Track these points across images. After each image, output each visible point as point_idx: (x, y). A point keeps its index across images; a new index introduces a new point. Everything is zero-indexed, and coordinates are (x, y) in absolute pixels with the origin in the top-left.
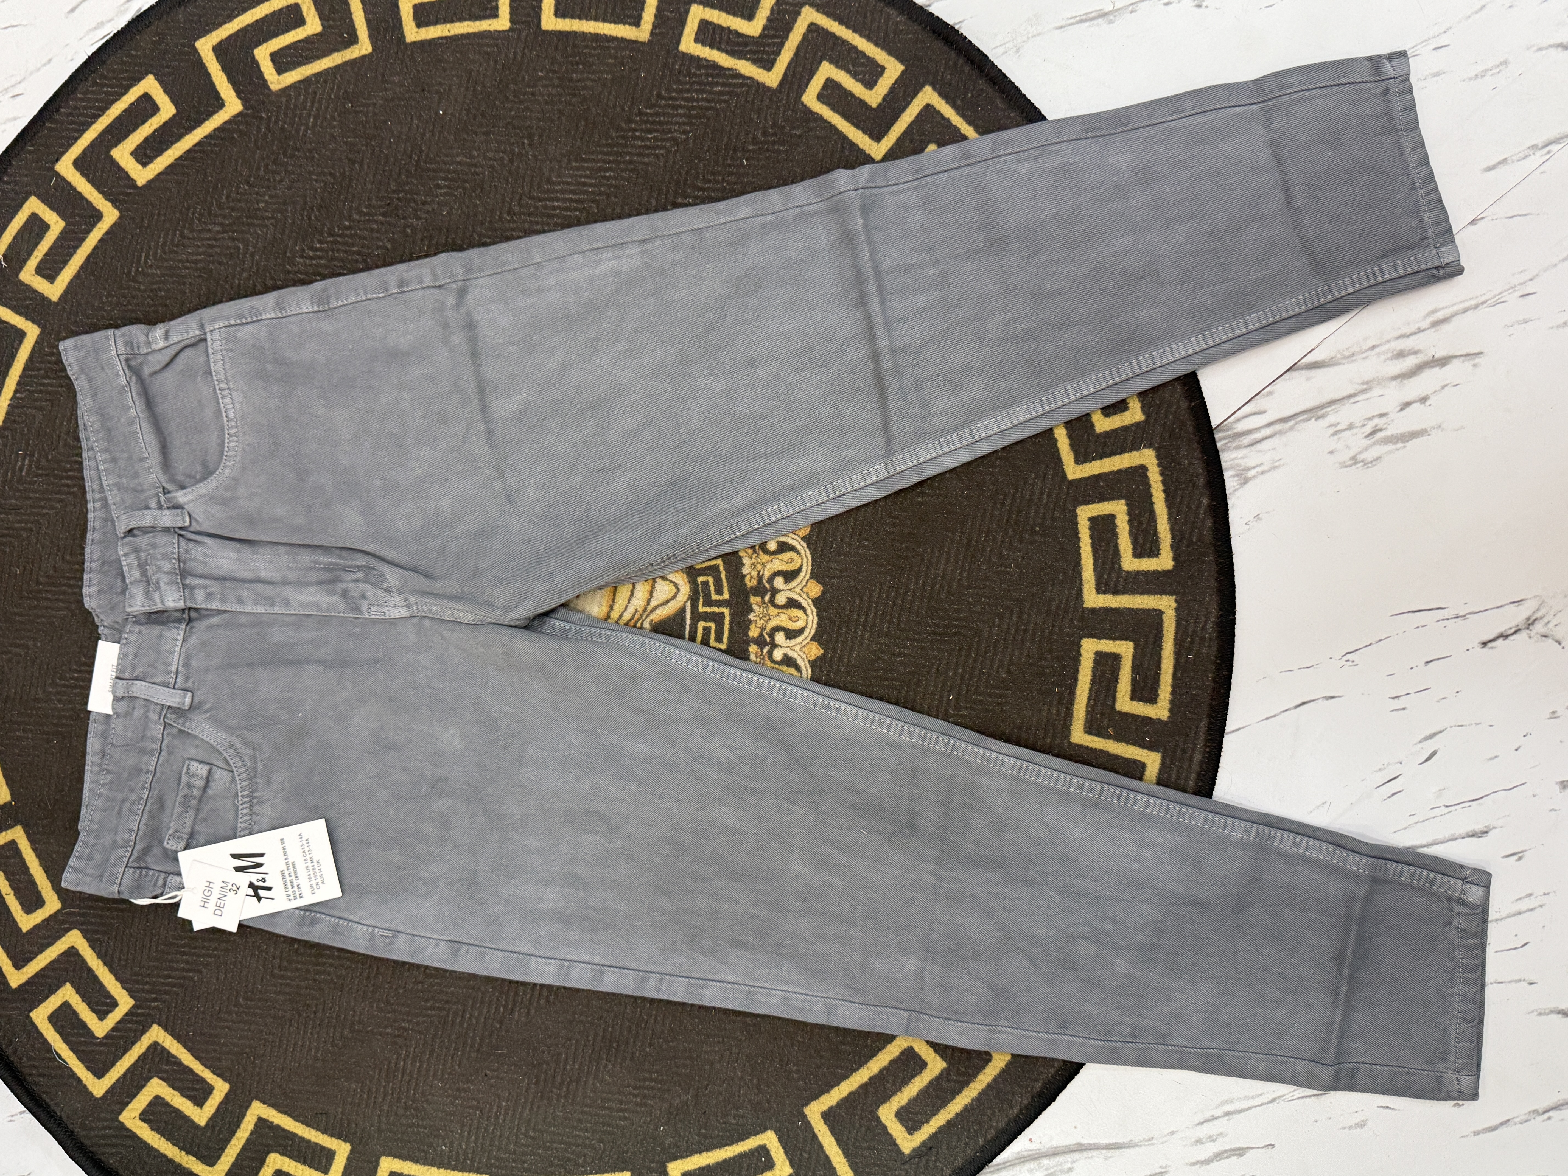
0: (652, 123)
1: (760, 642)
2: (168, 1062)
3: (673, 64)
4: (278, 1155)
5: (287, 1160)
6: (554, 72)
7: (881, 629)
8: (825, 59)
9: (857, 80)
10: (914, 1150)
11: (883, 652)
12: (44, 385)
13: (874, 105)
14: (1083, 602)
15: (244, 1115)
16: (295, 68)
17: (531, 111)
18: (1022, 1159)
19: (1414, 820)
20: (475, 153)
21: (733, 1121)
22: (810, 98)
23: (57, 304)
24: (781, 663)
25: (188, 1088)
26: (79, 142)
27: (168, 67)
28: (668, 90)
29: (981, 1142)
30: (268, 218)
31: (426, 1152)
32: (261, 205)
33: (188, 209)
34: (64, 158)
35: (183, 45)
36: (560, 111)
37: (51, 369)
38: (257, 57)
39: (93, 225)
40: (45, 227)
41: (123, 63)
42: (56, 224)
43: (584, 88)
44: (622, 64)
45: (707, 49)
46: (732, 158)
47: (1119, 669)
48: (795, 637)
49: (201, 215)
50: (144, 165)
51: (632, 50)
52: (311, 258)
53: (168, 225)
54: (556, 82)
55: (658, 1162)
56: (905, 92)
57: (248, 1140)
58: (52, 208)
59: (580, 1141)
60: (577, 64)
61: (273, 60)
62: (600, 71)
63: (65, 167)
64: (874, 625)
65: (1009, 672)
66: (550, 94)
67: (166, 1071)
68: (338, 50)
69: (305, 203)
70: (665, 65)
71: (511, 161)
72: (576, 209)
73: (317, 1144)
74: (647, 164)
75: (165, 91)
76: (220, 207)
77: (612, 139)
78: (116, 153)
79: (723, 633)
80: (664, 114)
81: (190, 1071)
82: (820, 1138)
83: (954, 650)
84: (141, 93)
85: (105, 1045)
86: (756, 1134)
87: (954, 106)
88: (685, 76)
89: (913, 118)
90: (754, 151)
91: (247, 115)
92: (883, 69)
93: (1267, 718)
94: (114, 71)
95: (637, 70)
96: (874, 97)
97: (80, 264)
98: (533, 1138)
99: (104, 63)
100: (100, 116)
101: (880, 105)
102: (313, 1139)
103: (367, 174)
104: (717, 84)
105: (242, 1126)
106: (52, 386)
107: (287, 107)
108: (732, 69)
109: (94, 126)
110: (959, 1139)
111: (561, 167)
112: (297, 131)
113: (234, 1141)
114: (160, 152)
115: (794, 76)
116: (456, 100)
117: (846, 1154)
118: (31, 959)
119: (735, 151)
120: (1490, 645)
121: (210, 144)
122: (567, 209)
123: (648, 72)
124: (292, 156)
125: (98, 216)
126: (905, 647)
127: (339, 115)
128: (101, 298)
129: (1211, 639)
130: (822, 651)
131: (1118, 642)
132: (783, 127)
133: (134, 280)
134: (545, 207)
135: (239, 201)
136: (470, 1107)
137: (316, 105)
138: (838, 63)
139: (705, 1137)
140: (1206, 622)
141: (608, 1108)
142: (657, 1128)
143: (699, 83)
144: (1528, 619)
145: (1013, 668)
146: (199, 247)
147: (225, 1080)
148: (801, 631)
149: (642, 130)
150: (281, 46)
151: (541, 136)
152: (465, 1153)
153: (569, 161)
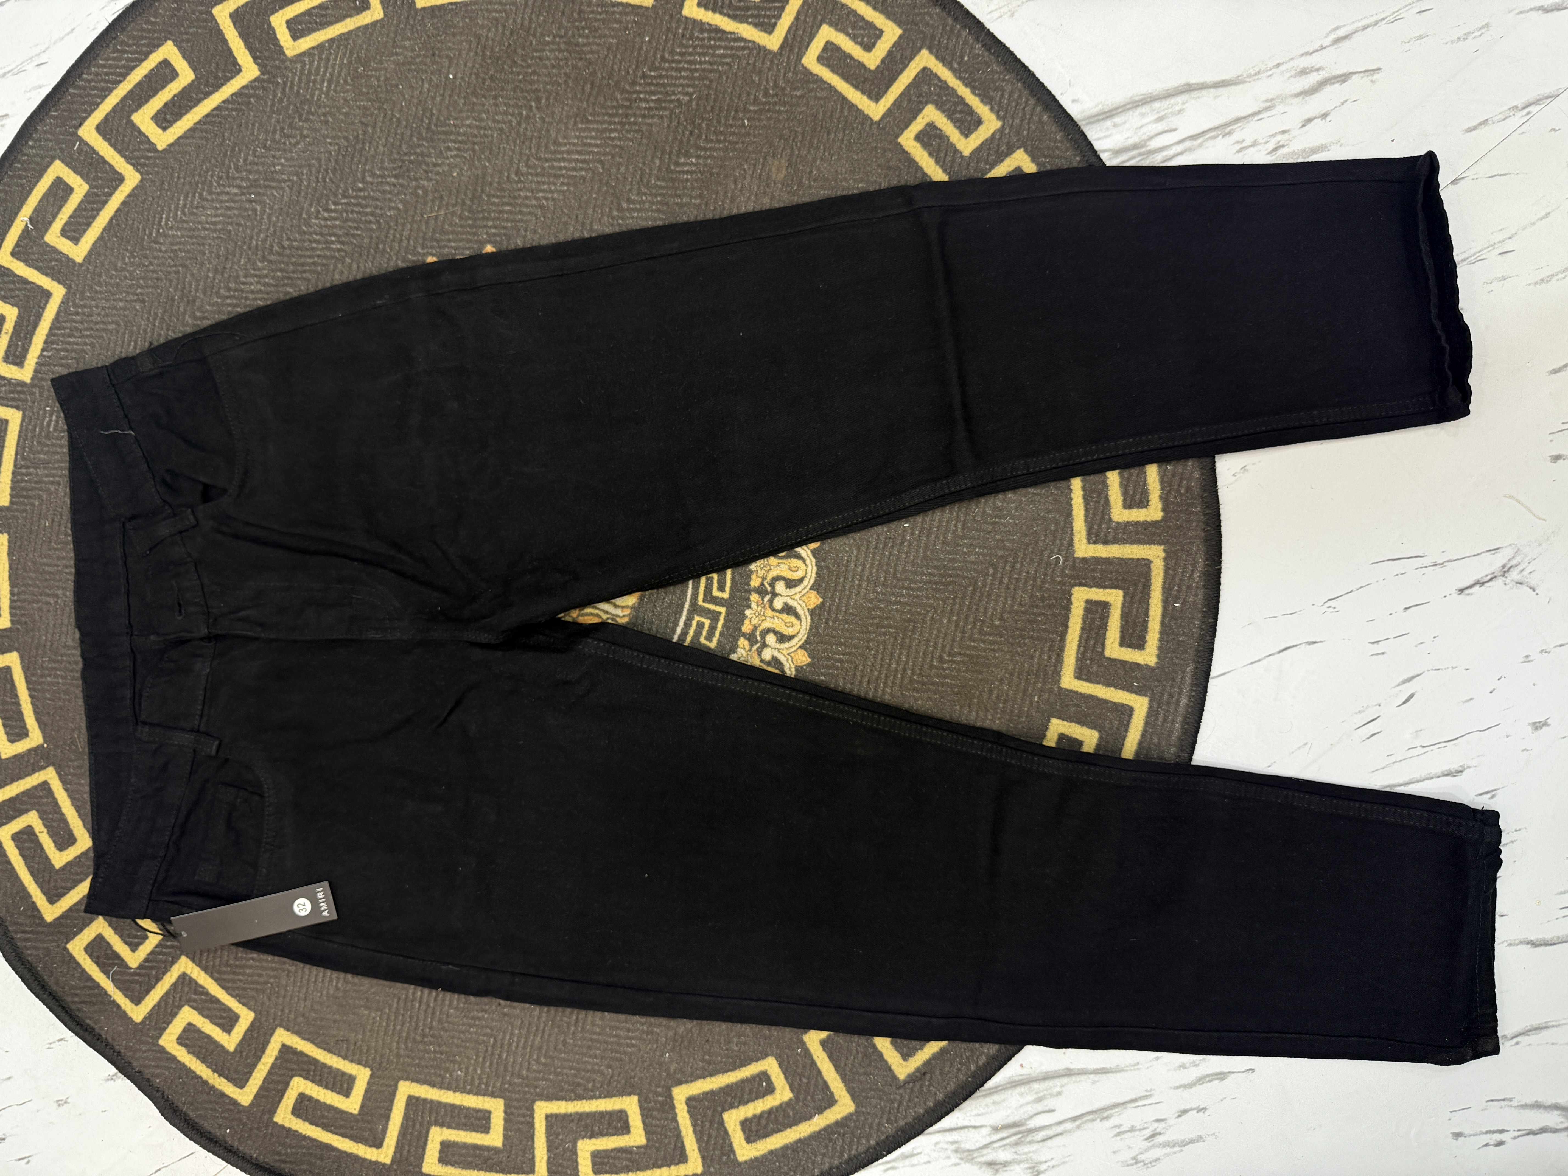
0: (657, 85)
1: (761, 591)
2: (196, 992)
3: (677, 28)
4: (301, 1079)
5: (309, 1084)
6: (561, 37)
7: (878, 578)
8: (825, 22)
9: (856, 43)
10: (909, 1076)
11: (879, 601)
12: (69, 343)
13: (873, 67)
14: (1074, 552)
15: (268, 1042)
16: (309, 34)
17: (539, 75)
18: (1014, 1084)
19: (1392, 759)
20: (484, 116)
21: (736, 1048)
22: (810, 60)
23: (81, 265)
24: (781, 611)
25: (216, 1016)
26: (102, 107)
27: (187, 33)
28: (672, 52)
29: (973, 1068)
30: (285, 181)
31: (443, 1077)
32: (278, 168)
33: (207, 172)
34: (87, 123)
35: (201, 13)
36: (566, 74)
37: (75, 327)
38: (273, 24)
39: (116, 188)
40: (69, 190)
41: (143, 30)
42: (80, 188)
43: (591, 52)
44: (627, 28)
45: (710, 13)
46: (734, 118)
47: (1108, 616)
48: (795, 586)
49: (220, 178)
50: (164, 129)
51: (637, 14)
52: (325, 219)
53: (187, 187)
54: (562, 46)
55: (663, 1087)
56: (902, 55)
57: (273, 1064)
58: (76, 171)
59: (589, 1067)
60: (583, 28)
61: (289, 28)
62: (605, 36)
63: (88, 132)
64: (871, 574)
65: (1001, 619)
66: (556, 58)
67: (195, 1001)
68: (351, 16)
69: (320, 166)
70: (668, 29)
71: (519, 124)
72: (582, 169)
73: (338, 1070)
74: (650, 125)
75: (184, 57)
76: (237, 169)
77: (617, 101)
78: (137, 118)
79: (725, 583)
80: (667, 77)
81: (217, 1001)
82: (819, 1064)
83: (948, 598)
84: (160, 59)
85: (139, 975)
86: (757, 1060)
87: (951, 68)
88: (688, 40)
89: (910, 80)
90: (755, 112)
91: (263, 81)
92: (881, 32)
93: (1252, 663)
94: (134, 38)
95: (641, 35)
96: (872, 60)
97: (103, 226)
98: (545, 1065)
99: (123, 29)
100: (121, 82)
101: (878, 67)
102: (335, 1065)
103: (379, 138)
104: (719, 47)
105: (268, 1052)
106: (77, 344)
107: (302, 73)
108: (733, 33)
109: (115, 92)
110: (952, 1065)
111: (567, 128)
112: (312, 96)
113: (260, 1066)
114: (179, 116)
115: (794, 38)
116: (465, 65)
117: (844, 1079)
118: (64, 895)
119: (736, 111)
120: (1466, 592)
121: (227, 109)
122: (574, 169)
123: (652, 37)
124: (307, 120)
125: (120, 179)
126: (903, 596)
127: (352, 80)
128: (124, 259)
129: (1197, 588)
130: (821, 600)
131: (1108, 590)
132: (784, 89)
133: (156, 242)
134: (552, 167)
135: (257, 164)
136: (484, 1035)
137: (330, 70)
138: (838, 26)
139: (709, 1063)
140: (1193, 571)
141: (616, 1036)
142: (662, 1055)
143: (702, 47)
144: (1504, 567)
145: (1006, 616)
146: (217, 208)
147: (250, 1009)
148: (801, 580)
149: (646, 92)
150: (296, 13)
151: (548, 99)
152: (480, 1078)
153: (575, 123)
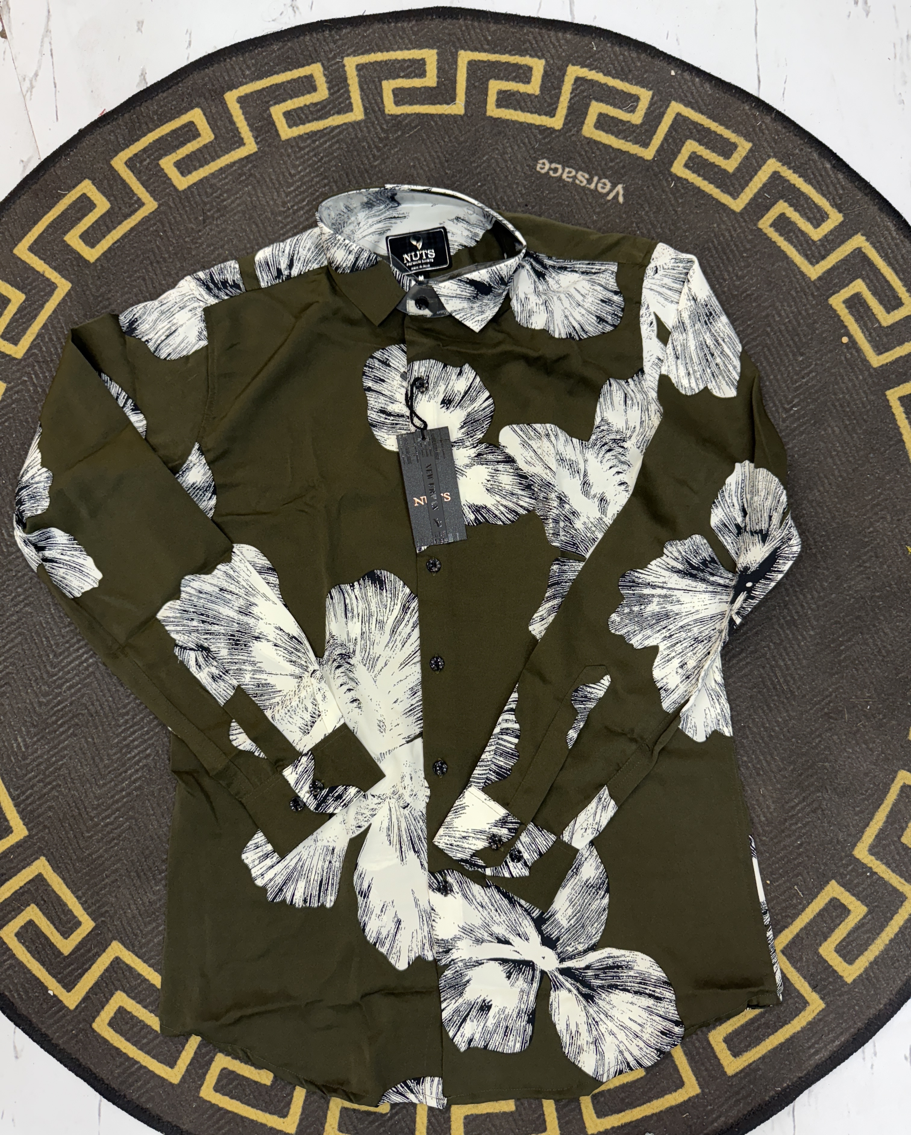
8: (382, 80)
9: (412, 78)
14: (808, 279)
43: (238, 206)
45: (301, 127)
47: (865, 301)
51: (252, 161)
56: (448, 64)
60: (221, 195)
61: (5, 340)
62: (240, 189)
70: (280, 155)
87: (485, 51)
88: (299, 152)
89: (465, 76)
92: (423, 60)
96: (431, 81)
101: (438, 82)
104: (324, 142)
108: (327, 128)
115: (370, 103)
129: (902, 241)
140: (890, 234)
